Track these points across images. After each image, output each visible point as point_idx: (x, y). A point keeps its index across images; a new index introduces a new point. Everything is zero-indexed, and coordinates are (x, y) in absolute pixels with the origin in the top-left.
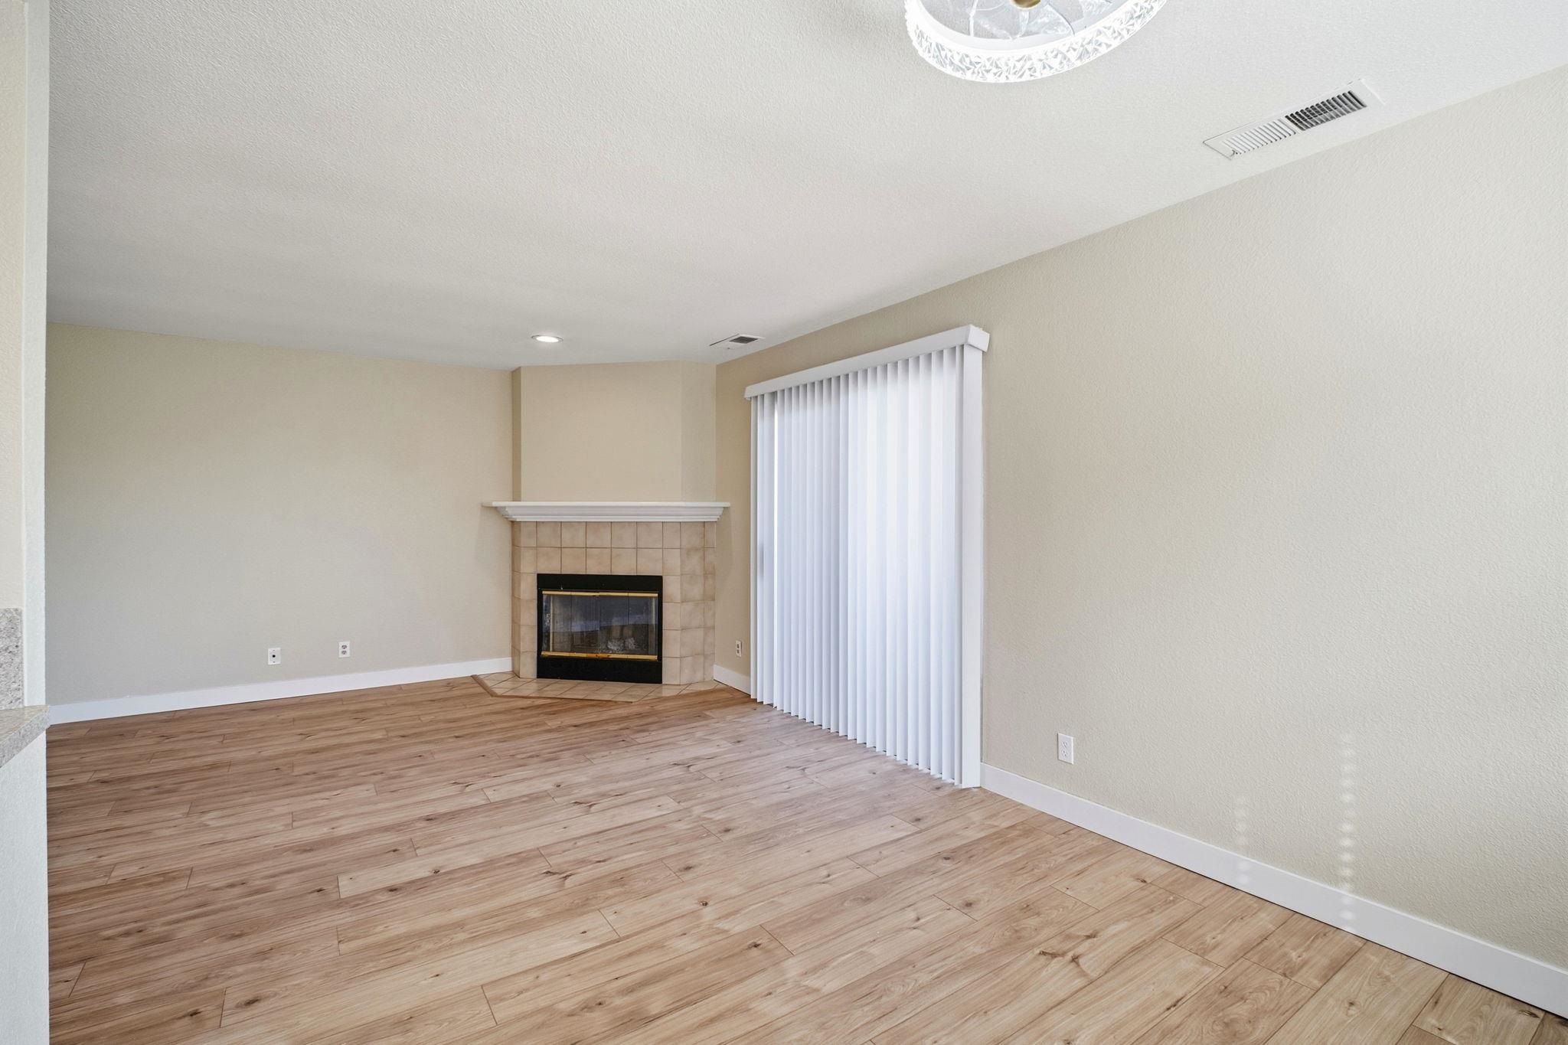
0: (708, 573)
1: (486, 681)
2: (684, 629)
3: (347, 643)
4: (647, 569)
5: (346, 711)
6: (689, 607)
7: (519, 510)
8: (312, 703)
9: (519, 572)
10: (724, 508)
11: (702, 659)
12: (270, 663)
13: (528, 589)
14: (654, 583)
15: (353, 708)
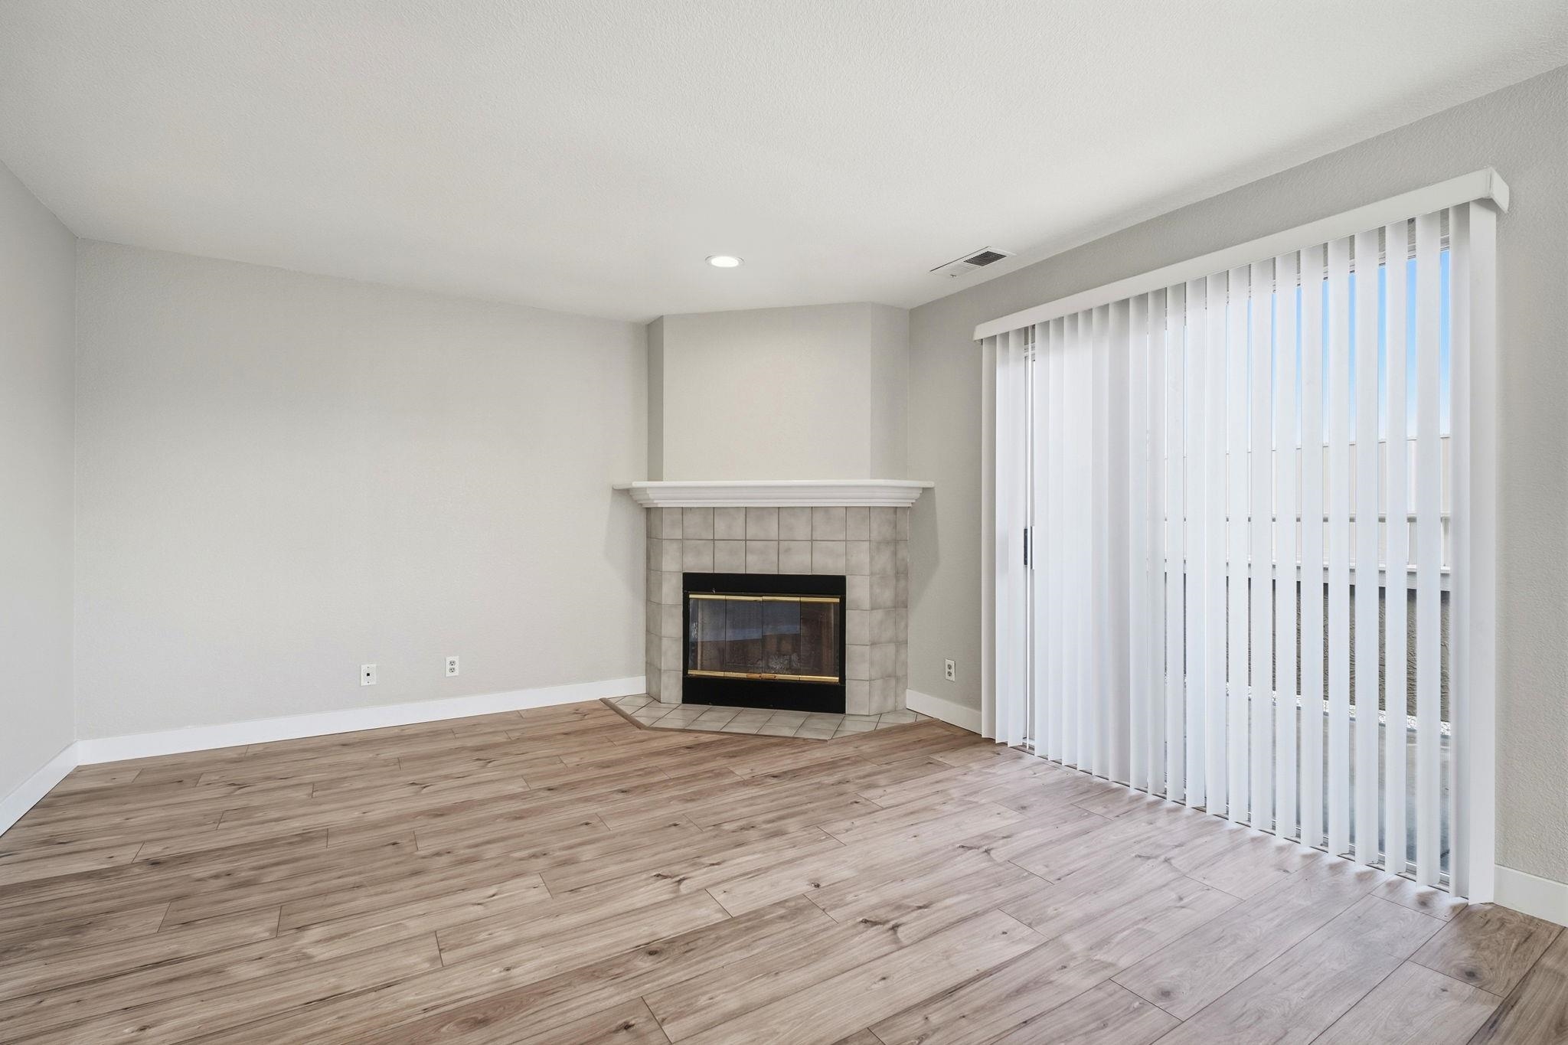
0: (901, 573)
1: (619, 706)
2: (873, 644)
3: (456, 659)
4: (825, 565)
5: (463, 748)
6: (879, 615)
7: (659, 493)
8: (416, 735)
9: (659, 570)
10: (923, 489)
11: (893, 682)
12: (364, 683)
13: (671, 592)
14: (835, 585)
15: (471, 743)
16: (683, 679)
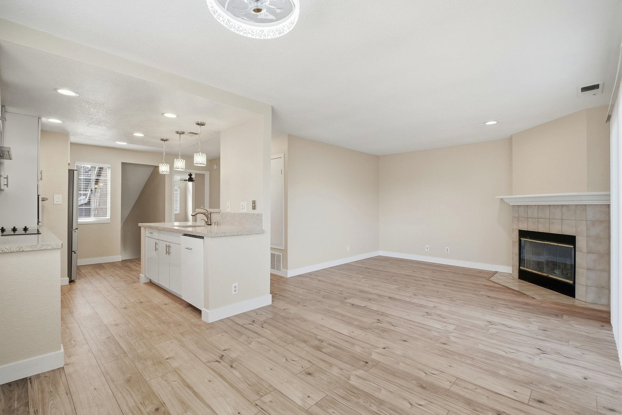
16: (519, 269)
